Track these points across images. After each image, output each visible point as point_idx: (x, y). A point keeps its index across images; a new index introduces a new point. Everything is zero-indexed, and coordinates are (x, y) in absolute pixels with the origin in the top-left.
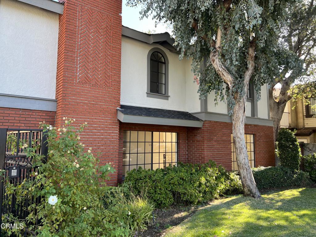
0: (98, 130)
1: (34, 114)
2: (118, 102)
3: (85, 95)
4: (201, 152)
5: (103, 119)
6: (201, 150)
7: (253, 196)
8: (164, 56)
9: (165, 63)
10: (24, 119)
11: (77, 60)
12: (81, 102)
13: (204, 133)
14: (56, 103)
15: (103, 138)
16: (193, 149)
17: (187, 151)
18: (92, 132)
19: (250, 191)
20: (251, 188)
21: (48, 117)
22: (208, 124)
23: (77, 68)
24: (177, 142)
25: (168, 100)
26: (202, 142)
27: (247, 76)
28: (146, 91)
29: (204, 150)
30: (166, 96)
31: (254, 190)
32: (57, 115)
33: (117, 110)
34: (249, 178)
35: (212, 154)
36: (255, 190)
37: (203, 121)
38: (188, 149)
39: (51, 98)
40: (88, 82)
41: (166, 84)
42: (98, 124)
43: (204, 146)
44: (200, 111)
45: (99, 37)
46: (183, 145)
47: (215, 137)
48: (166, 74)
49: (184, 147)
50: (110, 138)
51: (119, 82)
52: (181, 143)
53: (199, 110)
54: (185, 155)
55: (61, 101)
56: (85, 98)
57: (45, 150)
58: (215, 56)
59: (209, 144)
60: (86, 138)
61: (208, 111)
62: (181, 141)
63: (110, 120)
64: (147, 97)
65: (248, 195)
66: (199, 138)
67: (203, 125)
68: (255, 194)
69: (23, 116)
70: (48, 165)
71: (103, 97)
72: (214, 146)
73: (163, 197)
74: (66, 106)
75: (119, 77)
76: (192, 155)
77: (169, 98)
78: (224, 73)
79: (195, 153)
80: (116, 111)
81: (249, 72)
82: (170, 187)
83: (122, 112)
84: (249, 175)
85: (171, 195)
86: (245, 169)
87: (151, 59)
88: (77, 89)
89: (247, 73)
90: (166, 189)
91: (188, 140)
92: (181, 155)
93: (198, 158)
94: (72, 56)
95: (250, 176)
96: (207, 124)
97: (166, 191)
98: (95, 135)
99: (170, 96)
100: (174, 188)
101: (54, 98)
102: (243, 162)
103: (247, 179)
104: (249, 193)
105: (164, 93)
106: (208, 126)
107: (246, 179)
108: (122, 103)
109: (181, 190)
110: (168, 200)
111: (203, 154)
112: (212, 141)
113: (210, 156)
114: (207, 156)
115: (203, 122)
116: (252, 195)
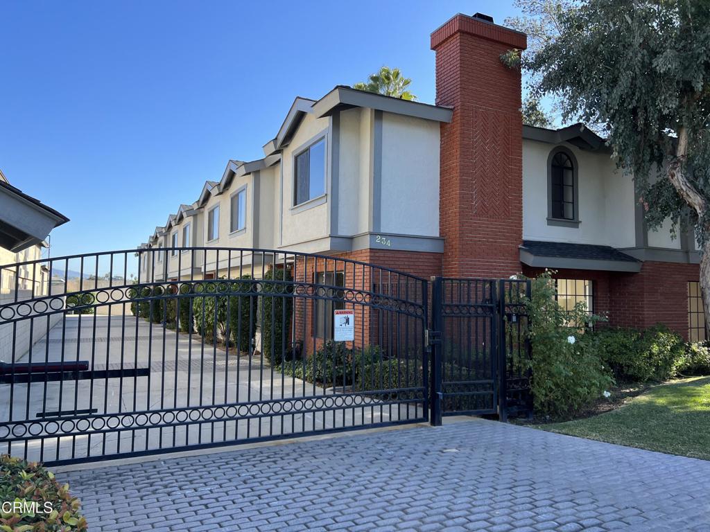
2: (521, 237)
3: (483, 231)
4: (637, 310)
5: (503, 262)
6: (637, 307)
8: (571, 157)
9: (573, 169)
10: (413, 264)
11: (472, 184)
13: (643, 281)
14: (440, 242)
16: (620, 307)
17: (610, 310)
22: (652, 266)
23: (472, 195)
24: (593, 296)
26: (639, 295)
28: (546, 216)
29: (643, 307)
30: (574, 222)
32: (447, 257)
33: (519, 249)
35: (656, 314)
37: (641, 261)
38: (611, 307)
40: (485, 212)
41: (575, 203)
42: (498, 269)
44: (634, 246)
45: (496, 149)
46: (603, 300)
47: (661, 288)
48: (575, 187)
49: (604, 303)
51: (520, 209)
52: (600, 297)
53: (632, 245)
55: (456, 240)
56: (482, 234)
59: (651, 298)
61: (649, 245)
62: (599, 294)
63: (511, 263)
64: (548, 224)
66: (632, 288)
67: (642, 269)
69: (412, 260)
71: (502, 232)
72: (659, 301)
74: (464, 247)
75: (521, 202)
76: (618, 316)
77: (580, 225)
79: (624, 314)
80: (517, 250)
83: (531, 253)
87: (553, 166)
88: (474, 223)
91: (610, 291)
96: (649, 266)
99: (581, 222)
101: (437, 234)
105: (571, 217)
106: (650, 269)
108: (525, 238)
111: (641, 314)
112: (655, 294)
113: (654, 318)
114: (650, 317)
115: (642, 264)
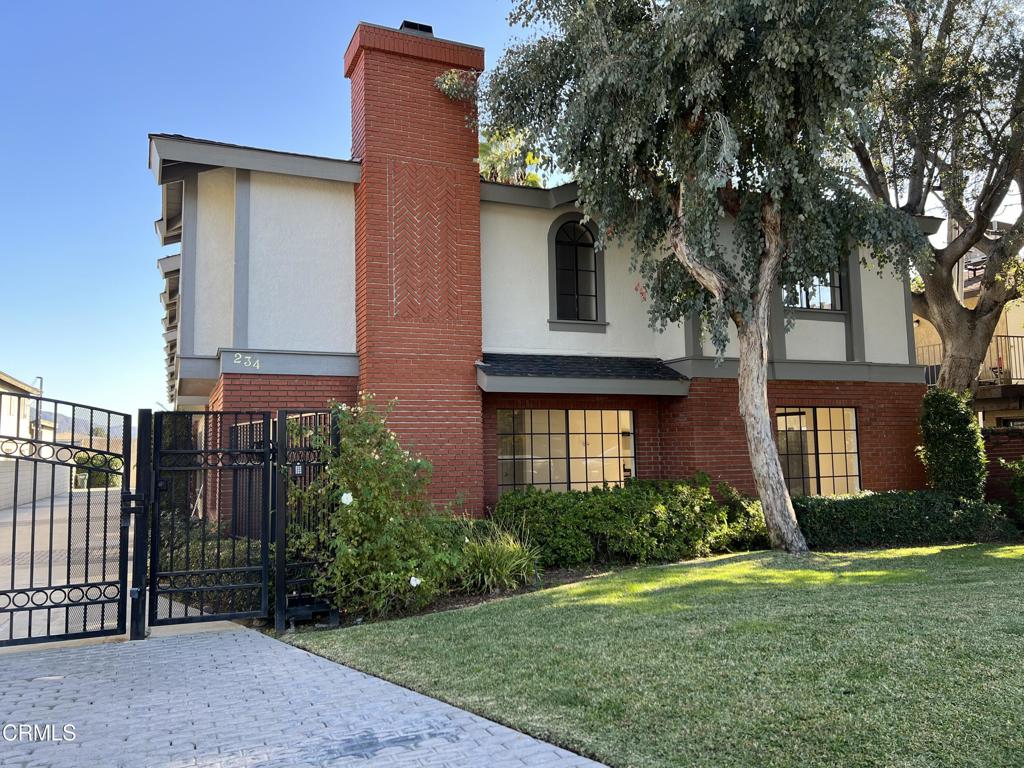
0: (438, 409)
1: (320, 383)
2: (479, 348)
3: (410, 341)
4: (687, 454)
5: (447, 387)
6: (688, 449)
7: (788, 550)
9: (593, 245)
10: (303, 394)
11: (391, 272)
12: (402, 357)
13: (691, 410)
14: (357, 360)
15: (449, 426)
16: (671, 449)
17: (661, 454)
18: (426, 414)
19: (781, 537)
20: (784, 531)
21: (345, 388)
22: (704, 385)
23: (391, 289)
24: (634, 433)
25: (604, 332)
26: (689, 429)
27: (766, 272)
28: (548, 317)
29: (693, 449)
30: (600, 326)
31: (790, 536)
32: (360, 382)
33: (476, 366)
34: (779, 508)
35: (717, 458)
36: (793, 535)
37: (687, 379)
38: (662, 449)
39: (349, 351)
40: (414, 314)
41: (599, 296)
42: (438, 398)
43: (693, 439)
44: (684, 356)
45: (432, 219)
46: (650, 440)
48: (599, 272)
49: (652, 444)
50: (463, 426)
51: (478, 307)
52: (643, 435)
53: (681, 353)
54: (654, 463)
55: (365, 356)
56: (410, 346)
57: (336, 438)
58: (677, 235)
59: (705, 434)
60: (416, 426)
61: (705, 355)
62: (642, 430)
63: (462, 388)
64: (550, 330)
65: (777, 547)
66: (682, 420)
67: (690, 390)
68: (791, 544)
69: (301, 388)
70: (341, 459)
71: (446, 342)
72: (724, 439)
73: (571, 544)
74: (376, 366)
75: (479, 297)
76: (669, 463)
77: (608, 329)
78: (700, 272)
79: (675, 459)
80: (472, 368)
81: (771, 261)
82: (587, 524)
83: (485, 370)
84: (778, 502)
85: (588, 541)
86: (770, 488)
87: (558, 242)
88: (394, 330)
89: (765, 263)
90: (578, 527)
91: (660, 426)
92: (644, 464)
93: (682, 468)
94: (381, 266)
95: (781, 503)
96: (699, 385)
97: (577, 531)
98: (434, 420)
99: (609, 324)
100: (595, 526)
101: (353, 350)
102: (764, 471)
103: (775, 512)
104: (778, 542)
105: (594, 318)
106: (703, 390)
107: (772, 512)
108: (486, 349)
109: (608, 530)
110: (581, 550)
111: (691, 459)
112: (715, 428)
113: (712, 464)
114: (702, 464)
115: (689, 383)
116: (784, 547)
